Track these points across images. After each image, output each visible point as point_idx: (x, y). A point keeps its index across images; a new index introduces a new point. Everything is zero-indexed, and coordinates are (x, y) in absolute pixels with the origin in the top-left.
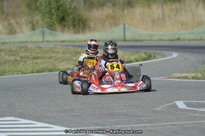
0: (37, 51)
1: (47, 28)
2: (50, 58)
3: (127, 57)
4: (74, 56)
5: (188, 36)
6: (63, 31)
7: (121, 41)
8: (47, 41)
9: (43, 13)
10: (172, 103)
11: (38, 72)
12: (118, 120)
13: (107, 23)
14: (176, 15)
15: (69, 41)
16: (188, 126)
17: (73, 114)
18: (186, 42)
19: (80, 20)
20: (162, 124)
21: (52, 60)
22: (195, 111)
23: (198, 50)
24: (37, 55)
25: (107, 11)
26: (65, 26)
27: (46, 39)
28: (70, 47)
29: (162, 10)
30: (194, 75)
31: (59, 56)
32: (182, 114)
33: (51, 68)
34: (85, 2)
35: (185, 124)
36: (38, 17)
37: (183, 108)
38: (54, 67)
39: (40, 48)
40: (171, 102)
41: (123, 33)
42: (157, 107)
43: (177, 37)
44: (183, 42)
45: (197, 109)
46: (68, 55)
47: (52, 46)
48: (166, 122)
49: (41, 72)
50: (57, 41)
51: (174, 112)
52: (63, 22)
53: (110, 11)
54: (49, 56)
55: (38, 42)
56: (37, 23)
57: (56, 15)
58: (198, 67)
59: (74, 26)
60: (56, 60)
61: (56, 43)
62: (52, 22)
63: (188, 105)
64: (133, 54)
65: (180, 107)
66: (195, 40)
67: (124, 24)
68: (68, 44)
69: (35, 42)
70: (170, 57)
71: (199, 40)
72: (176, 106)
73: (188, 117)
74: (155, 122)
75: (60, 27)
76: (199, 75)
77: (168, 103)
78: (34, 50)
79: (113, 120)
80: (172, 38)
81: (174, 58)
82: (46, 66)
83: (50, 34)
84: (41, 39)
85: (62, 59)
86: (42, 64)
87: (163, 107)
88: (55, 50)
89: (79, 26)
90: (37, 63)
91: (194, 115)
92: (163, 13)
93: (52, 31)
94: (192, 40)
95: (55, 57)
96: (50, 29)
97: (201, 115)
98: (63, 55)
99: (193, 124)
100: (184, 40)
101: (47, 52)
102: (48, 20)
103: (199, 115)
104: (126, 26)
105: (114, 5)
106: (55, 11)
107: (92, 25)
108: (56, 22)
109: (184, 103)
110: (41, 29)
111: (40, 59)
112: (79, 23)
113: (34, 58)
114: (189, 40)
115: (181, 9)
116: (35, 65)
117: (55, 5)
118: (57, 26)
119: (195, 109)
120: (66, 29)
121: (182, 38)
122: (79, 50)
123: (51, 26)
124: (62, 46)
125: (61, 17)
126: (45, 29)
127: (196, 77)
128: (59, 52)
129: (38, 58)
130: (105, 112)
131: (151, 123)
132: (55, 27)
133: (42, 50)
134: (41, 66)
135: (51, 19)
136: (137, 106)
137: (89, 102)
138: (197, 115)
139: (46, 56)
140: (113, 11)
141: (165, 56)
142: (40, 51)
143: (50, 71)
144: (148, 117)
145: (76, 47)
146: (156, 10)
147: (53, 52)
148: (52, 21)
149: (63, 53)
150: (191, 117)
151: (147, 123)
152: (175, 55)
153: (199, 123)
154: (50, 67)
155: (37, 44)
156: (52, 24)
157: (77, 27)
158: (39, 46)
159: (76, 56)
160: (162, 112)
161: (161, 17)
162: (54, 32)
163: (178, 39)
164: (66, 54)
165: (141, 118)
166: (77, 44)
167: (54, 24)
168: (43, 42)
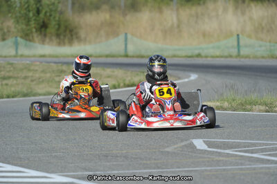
0: (8, 69)
1: (22, 37)
2: (25, 78)
3: (129, 78)
4: (57, 76)
5: (212, 52)
6: (43, 42)
7: (121, 56)
8: (22, 56)
9: (16, 17)
10: (188, 142)
11: (8, 97)
12: (115, 163)
13: (102, 32)
14: (196, 22)
15: (50, 56)
16: (208, 173)
17: (54, 154)
18: (209, 59)
19: (66, 27)
20: (173, 170)
21: (28, 81)
22: (219, 153)
23: (224, 71)
24: (7, 74)
25: (103, 16)
26: (45, 35)
27: (20, 52)
28: (52, 64)
29: (178, 15)
30: (218, 104)
31: (37, 75)
32: (201, 157)
33: (26, 92)
34: (73, 4)
35: (206, 170)
36: (10, 23)
37: (202, 148)
38: (30, 90)
39: (12, 64)
40: (186, 140)
41: (123, 46)
42: (168, 147)
43: (197, 52)
44: (204, 59)
45: (222, 151)
46: (48, 75)
47: (28, 62)
48: (179, 168)
49: (13, 97)
50: (34, 56)
51: (190, 154)
52: (43, 29)
53: (108, 16)
54: (23, 75)
55: (10, 56)
56: (9, 31)
57: (35, 20)
58: (225, 94)
59: (58, 36)
60: (32, 81)
61: (33, 59)
62: (28, 30)
63: (209, 144)
64: (137, 74)
65: (198, 148)
66: (222, 57)
67: (126, 34)
68: (49, 59)
69: (5, 57)
70: (186, 80)
71: (226, 57)
72: (192, 146)
73: (208, 162)
74: (164, 167)
75: (40, 37)
76: (226, 104)
77: (182, 141)
78: (4, 67)
79: (108, 164)
80: (190, 54)
81: (192, 80)
82: (19, 89)
83: (26, 45)
84: (13, 52)
85: (41, 80)
86: (14, 86)
87: (176, 146)
88: (32, 68)
89: (65, 36)
90: (7, 85)
91: (217, 158)
92: (179, 20)
93: (28, 43)
94: (217, 57)
95: (32, 76)
96: (26, 40)
97: (227, 159)
98: (42, 75)
99: (217, 171)
100: (206, 57)
101: (22, 70)
102: (24, 27)
103: (224, 159)
104: (129, 36)
105: (112, 8)
106: (34, 15)
107: (82, 34)
108: (34, 30)
109: (204, 141)
110: (14, 39)
111: (11, 80)
112: (65, 31)
113: (4, 78)
114: (212, 57)
115: (202, 14)
116: (5, 87)
117: (34, 6)
118: (35, 35)
119: (219, 150)
120: (47, 40)
121: (203, 55)
122: (64, 68)
123: (27, 35)
124: (41, 62)
125: (41, 24)
126: (19, 39)
127: (222, 107)
128: (37, 70)
129: (9, 78)
130: (97, 153)
131: (159, 168)
132: (33, 37)
133: (14, 68)
134: (13, 89)
135: (27, 25)
136: (140, 145)
137: (75, 139)
138: (221, 158)
139: (19, 75)
140: (111, 16)
141: (179, 78)
142: (12, 69)
143: (25, 95)
144: (155, 159)
145: (60, 65)
146: (170, 16)
147: (29, 70)
148: (28, 28)
149: (43, 71)
150: (213, 161)
151: (154, 169)
152: (194, 77)
153: (224, 170)
154: (25, 90)
155: (8, 59)
156: (29, 32)
157: (62, 37)
158: (11, 62)
159: (59, 76)
160: (174, 153)
161: (175, 25)
162: (32, 43)
163: (199, 56)
164: (46, 73)
165: (145, 162)
166: (62, 60)
167: (32, 32)
168: (15, 56)
